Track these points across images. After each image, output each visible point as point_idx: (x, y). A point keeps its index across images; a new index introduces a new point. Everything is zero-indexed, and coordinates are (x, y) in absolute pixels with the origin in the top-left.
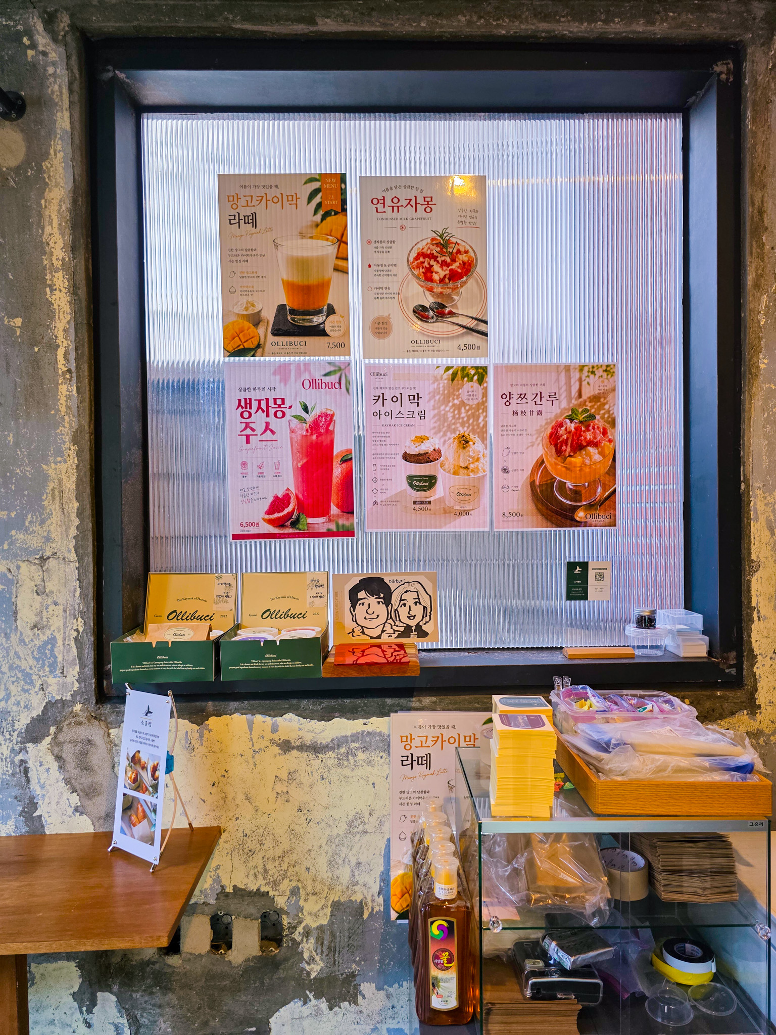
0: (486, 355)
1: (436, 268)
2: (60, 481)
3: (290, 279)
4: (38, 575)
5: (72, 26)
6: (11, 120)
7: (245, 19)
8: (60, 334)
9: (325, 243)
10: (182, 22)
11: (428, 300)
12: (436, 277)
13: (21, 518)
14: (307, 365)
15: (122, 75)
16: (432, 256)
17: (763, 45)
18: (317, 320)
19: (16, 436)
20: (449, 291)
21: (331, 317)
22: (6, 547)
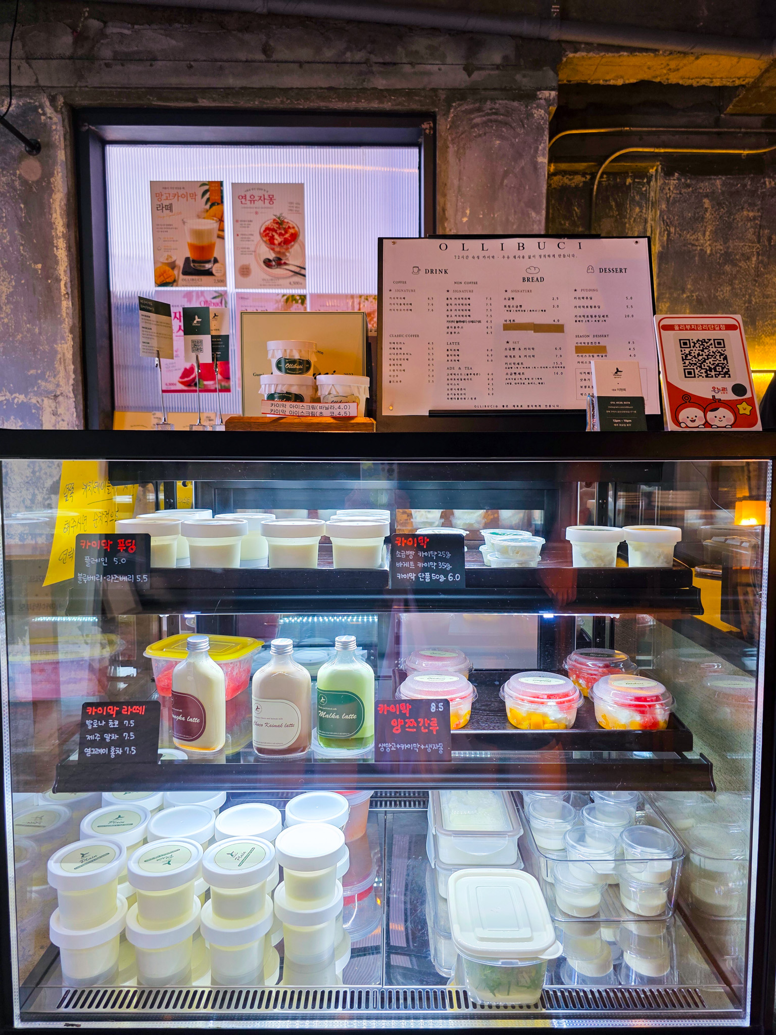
0: (305, 288)
1: (276, 236)
2: (64, 354)
3: (193, 242)
4: (53, 405)
5: (65, 103)
6: (33, 155)
7: (159, 99)
8: (62, 273)
9: (212, 221)
10: (124, 101)
11: (272, 256)
12: (276, 242)
13: (43, 373)
14: (202, 292)
15: (93, 128)
16: (274, 230)
17: (444, 115)
18: (208, 266)
19: (40, 328)
20: (284, 250)
21: (216, 265)
22: (36, 389)
